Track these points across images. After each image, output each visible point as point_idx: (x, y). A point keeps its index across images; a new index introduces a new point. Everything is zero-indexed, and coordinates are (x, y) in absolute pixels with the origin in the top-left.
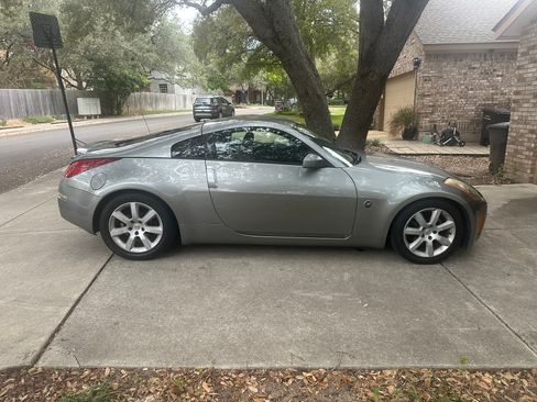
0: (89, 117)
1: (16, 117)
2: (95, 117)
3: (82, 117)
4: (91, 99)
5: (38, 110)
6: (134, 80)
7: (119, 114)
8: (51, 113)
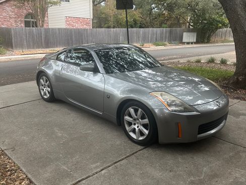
0: (188, 43)
1: (150, 42)
2: (192, 43)
3: (185, 43)
4: (191, 33)
5: (162, 39)
6: (219, 21)
7: (208, 42)
8: (168, 41)
